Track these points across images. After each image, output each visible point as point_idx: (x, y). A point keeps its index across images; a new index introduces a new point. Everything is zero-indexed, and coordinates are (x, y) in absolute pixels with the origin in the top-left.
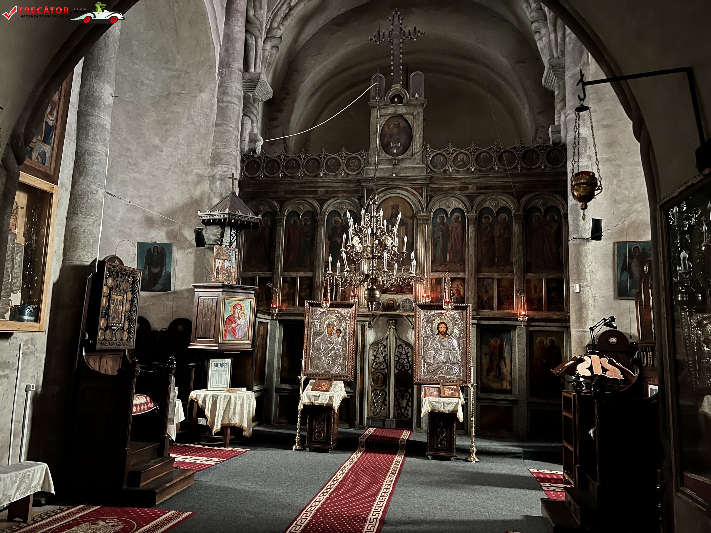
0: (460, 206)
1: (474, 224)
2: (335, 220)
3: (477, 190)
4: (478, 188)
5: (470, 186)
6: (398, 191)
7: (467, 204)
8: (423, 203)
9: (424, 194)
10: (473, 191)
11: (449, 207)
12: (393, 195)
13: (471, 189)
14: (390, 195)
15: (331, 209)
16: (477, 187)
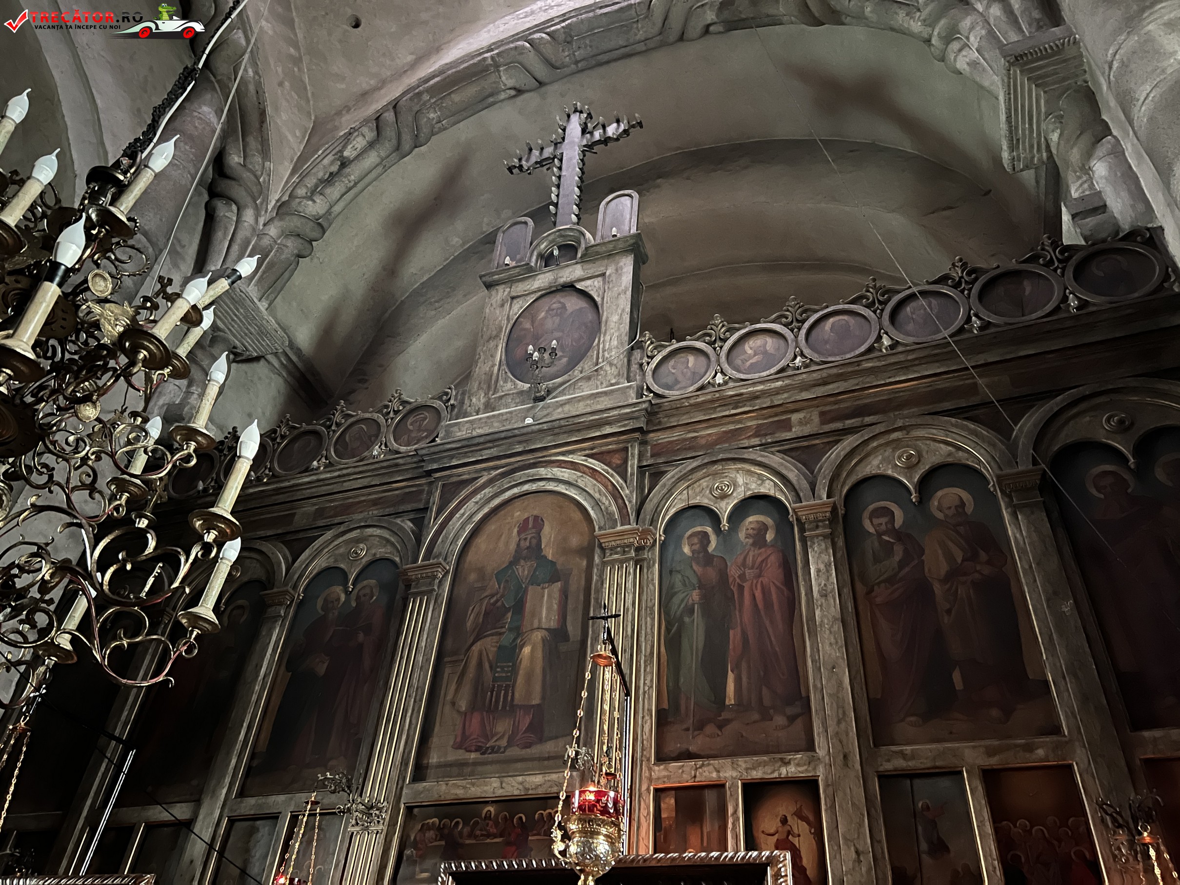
0: (768, 488)
1: (831, 538)
2: (326, 600)
3: (823, 423)
4: (825, 418)
5: (795, 417)
6: (543, 472)
7: (792, 475)
8: (625, 492)
9: (633, 464)
10: (807, 430)
11: (724, 496)
12: (526, 487)
13: (801, 423)
14: (515, 491)
15: (321, 563)
16: (822, 414)
